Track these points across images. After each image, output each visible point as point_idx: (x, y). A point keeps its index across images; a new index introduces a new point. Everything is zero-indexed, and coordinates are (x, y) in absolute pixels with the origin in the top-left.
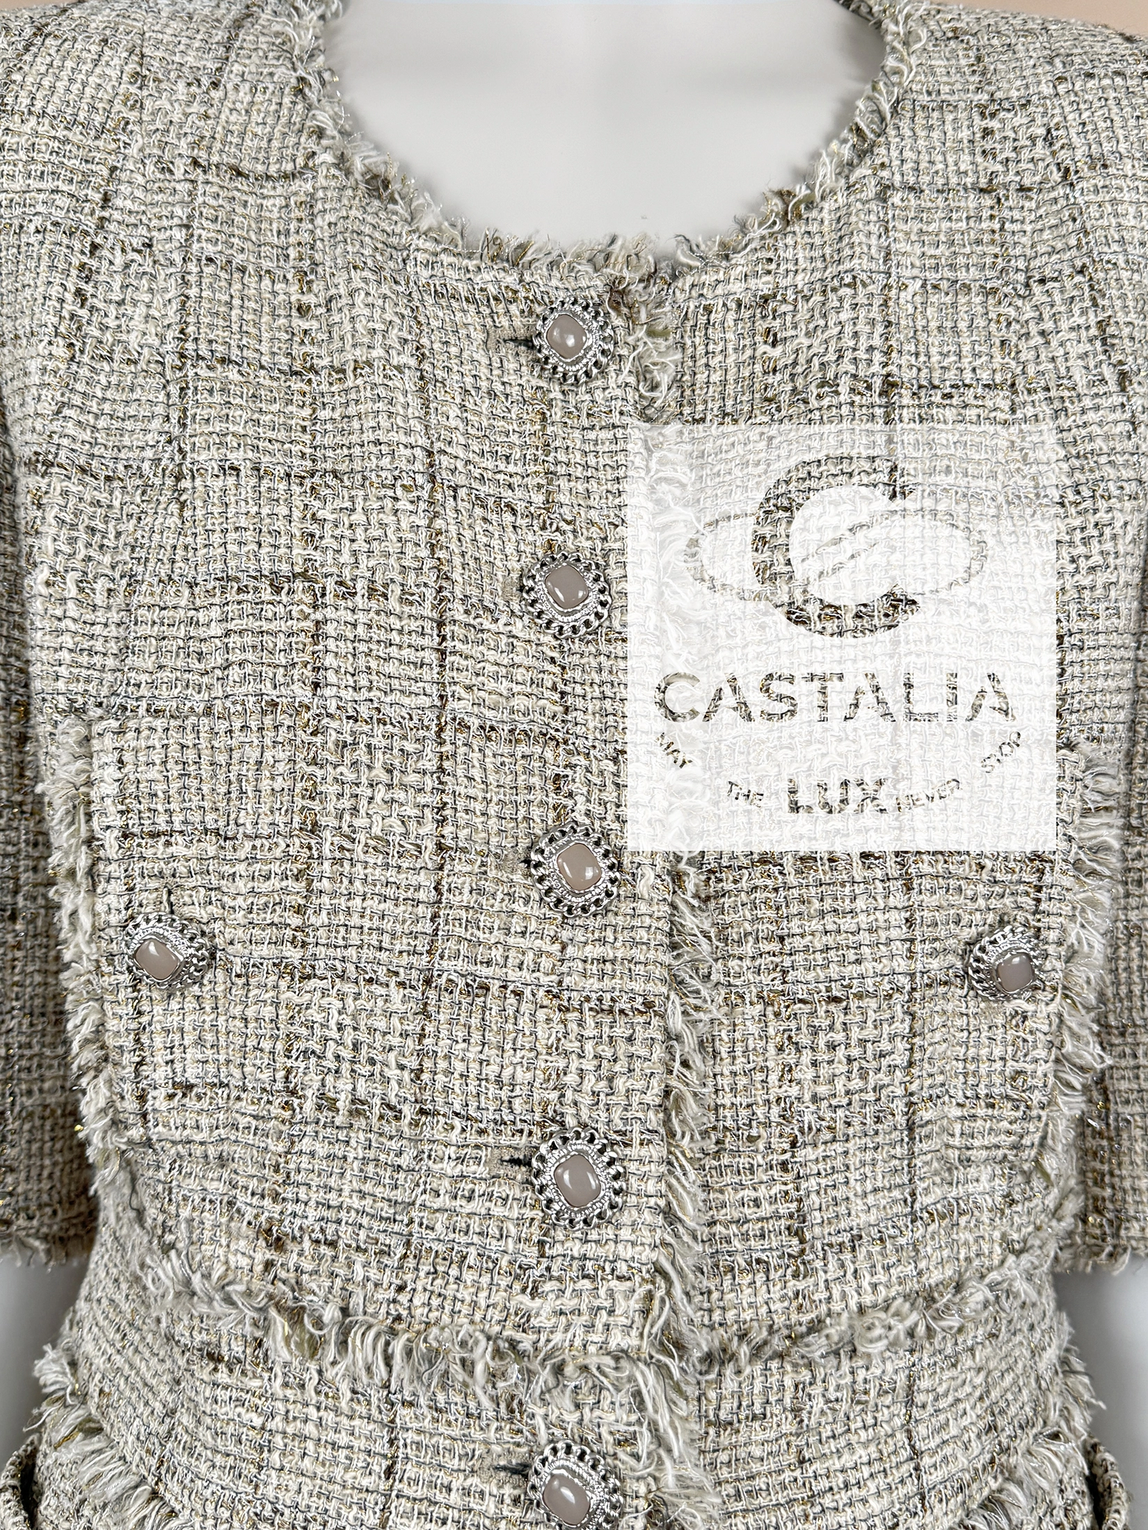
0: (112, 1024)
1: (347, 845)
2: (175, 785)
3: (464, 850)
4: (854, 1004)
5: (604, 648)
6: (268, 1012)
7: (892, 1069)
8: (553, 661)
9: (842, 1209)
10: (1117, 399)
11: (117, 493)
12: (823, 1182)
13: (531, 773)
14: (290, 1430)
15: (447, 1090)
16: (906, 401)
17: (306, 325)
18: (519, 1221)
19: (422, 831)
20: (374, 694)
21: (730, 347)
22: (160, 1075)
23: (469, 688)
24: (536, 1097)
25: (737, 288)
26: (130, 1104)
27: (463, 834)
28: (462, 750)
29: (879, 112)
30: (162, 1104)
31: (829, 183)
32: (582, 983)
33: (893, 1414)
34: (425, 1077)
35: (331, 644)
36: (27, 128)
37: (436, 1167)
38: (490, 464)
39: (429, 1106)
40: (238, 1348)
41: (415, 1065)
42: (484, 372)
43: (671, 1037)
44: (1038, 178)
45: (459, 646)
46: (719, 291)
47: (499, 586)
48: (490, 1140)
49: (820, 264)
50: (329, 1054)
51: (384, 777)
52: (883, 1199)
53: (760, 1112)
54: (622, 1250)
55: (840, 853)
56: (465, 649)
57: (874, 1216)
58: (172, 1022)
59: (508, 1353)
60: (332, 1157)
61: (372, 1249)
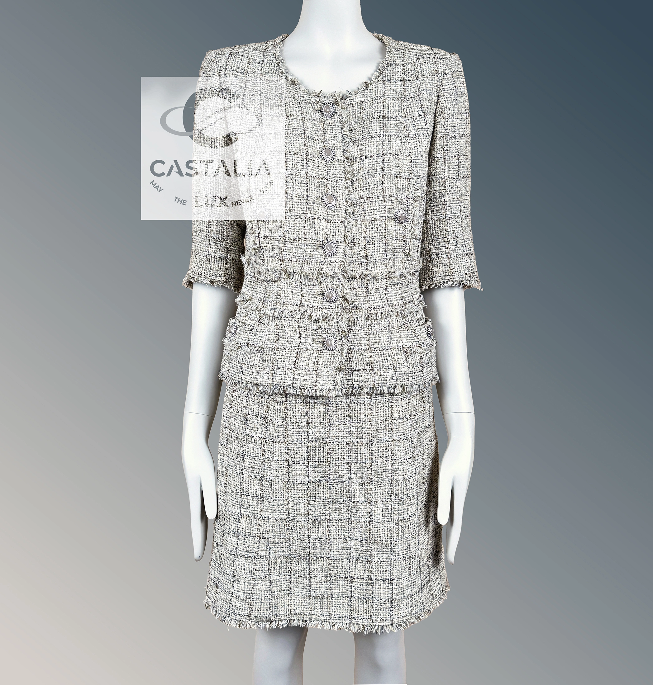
0: (254, 227)
1: (292, 196)
3: (311, 197)
4: (376, 221)
5: (334, 164)
6: (280, 223)
7: (382, 233)
8: (326, 166)
9: (374, 256)
10: (424, 119)
12: (371, 251)
13: (322, 184)
14: (286, 290)
15: (309, 235)
16: (387, 119)
18: (321, 255)
19: (304, 193)
20: (296, 171)
21: (356, 111)
22: (262, 235)
23: (311, 170)
24: (324, 236)
25: (357, 100)
26: (257, 241)
27: (311, 194)
28: (311, 180)
29: (384, 66)
30: (263, 240)
31: (374, 81)
32: (331, 218)
34: (306, 233)
35: (289, 162)
36: (231, 73)
37: (307, 247)
38: (314, 132)
39: (306, 238)
40: (276, 279)
41: (304, 231)
42: (313, 116)
43: (345, 227)
44: (412, 78)
46: (354, 100)
47: (316, 153)
48: (316, 242)
49: (372, 95)
51: (298, 185)
52: (381, 255)
53: (360, 239)
54: (337, 259)
55: (373, 196)
56: (311, 163)
57: (379, 258)
58: (264, 227)
59: (319, 274)
60: (291, 247)
61: (297, 261)
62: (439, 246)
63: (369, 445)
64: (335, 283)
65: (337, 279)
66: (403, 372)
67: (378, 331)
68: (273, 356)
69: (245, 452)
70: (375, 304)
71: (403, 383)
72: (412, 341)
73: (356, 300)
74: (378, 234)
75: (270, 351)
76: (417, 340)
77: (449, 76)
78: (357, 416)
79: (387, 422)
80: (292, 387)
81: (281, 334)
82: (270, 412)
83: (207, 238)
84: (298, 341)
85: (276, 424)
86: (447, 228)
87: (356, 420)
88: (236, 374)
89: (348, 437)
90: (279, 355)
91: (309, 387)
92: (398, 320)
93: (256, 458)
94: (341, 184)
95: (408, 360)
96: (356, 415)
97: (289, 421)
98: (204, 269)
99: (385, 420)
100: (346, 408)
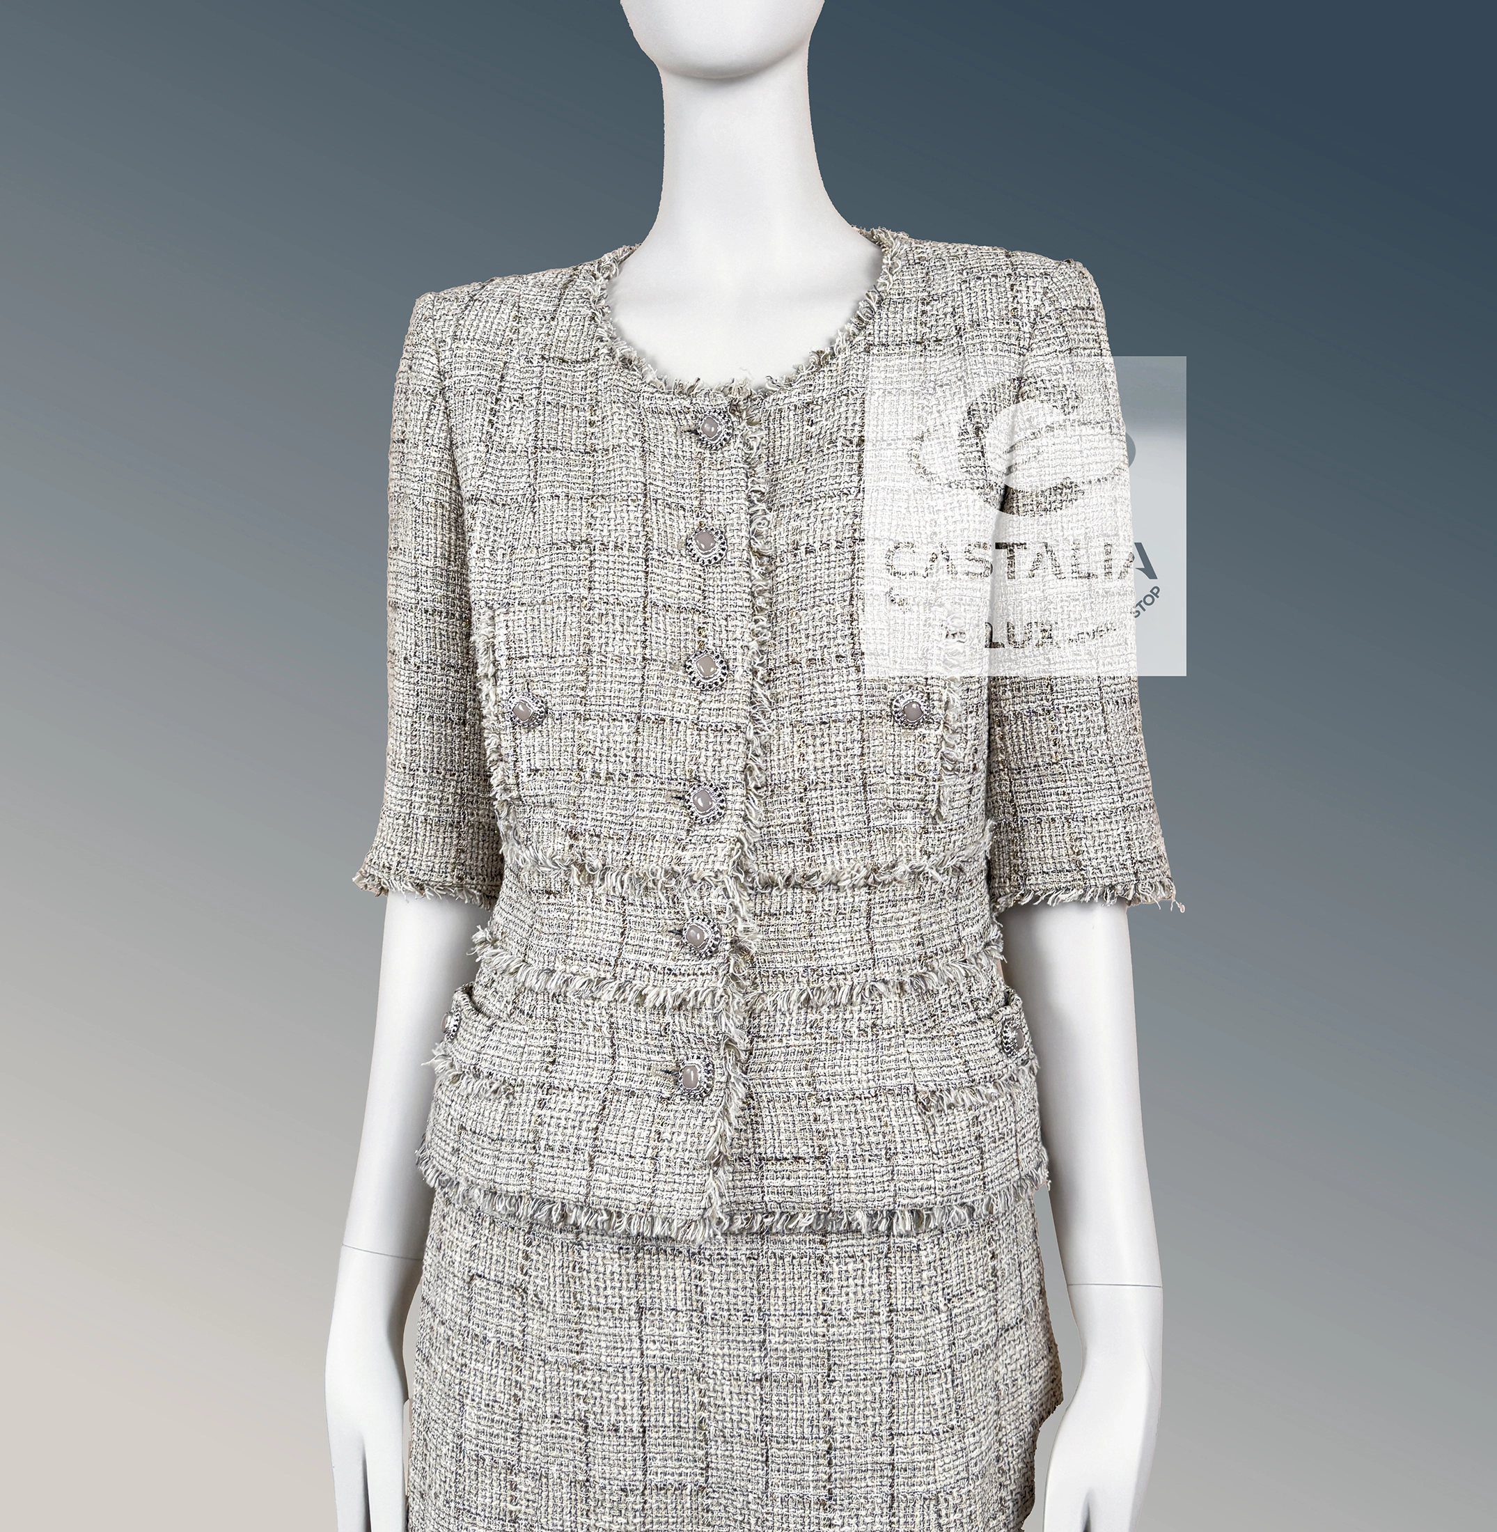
0: (504, 744)
1: (604, 659)
2: (530, 635)
3: (655, 660)
4: (832, 725)
5: (723, 570)
6: (570, 735)
7: (853, 756)
8: (700, 576)
9: (831, 822)
11: (507, 511)
12: (821, 808)
13: (687, 626)
14: (580, 919)
15: (647, 765)
17: (592, 430)
18: (679, 821)
19: (636, 652)
20: (616, 592)
21: (792, 428)
22: (525, 766)
23: (658, 588)
24: (687, 768)
25: (795, 399)
26: (512, 781)
27: (654, 653)
28: (655, 616)
29: (871, 308)
30: (525, 779)
31: (841, 346)
32: (708, 718)
33: (859, 922)
34: (638, 760)
35: (597, 571)
36: (466, 346)
37: (642, 799)
38: (674, 489)
39: (639, 773)
40: (558, 886)
41: (634, 755)
42: (674, 446)
43: (749, 742)
44: (946, 334)
45: (655, 570)
46: (786, 401)
47: (676, 543)
48: (666, 786)
49: (834, 386)
50: (597, 753)
51: (620, 629)
52: (853, 819)
53: (790, 776)
54: (723, 832)
55: (826, 656)
56: (658, 571)
57: (847, 828)
58: (530, 742)
59: (672, 874)
60: (598, 798)
61: (615, 837)
62: (1039, 787)
63: (821, 1385)
64: (714, 901)
65: (720, 891)
66: (916, 1169)
67: (840, 1040)
68: (537, 1111)
69: (466, 1385)
70: (832, 962)
71: (918, 1201)
72: (946, 1070)
73: (775, 950)
74: (839, 760)
75: (532, 1096)
76: (961, 1068)
77: (1051, 322)
78: (785, 1297)
79: (876, 1318)
80: (584, 1206)
81: (562, 1044)
82: (534, 1274)
83: (407, 770)
84: (608, 1066)
85: (550, 1309)
86: (1059, 736)
87: (782, 1309)
89: (757, 1360)
90: (553, 1107)
91: (632, 1207)
92: (905, 1006)
93: (496, 1405)
94: (740, 624)
95: (931, 1131)
96: (780, 1293)
97: (586, 1303)
98: (397, 852)
99: (868, 1311)
100: (749, 1269)
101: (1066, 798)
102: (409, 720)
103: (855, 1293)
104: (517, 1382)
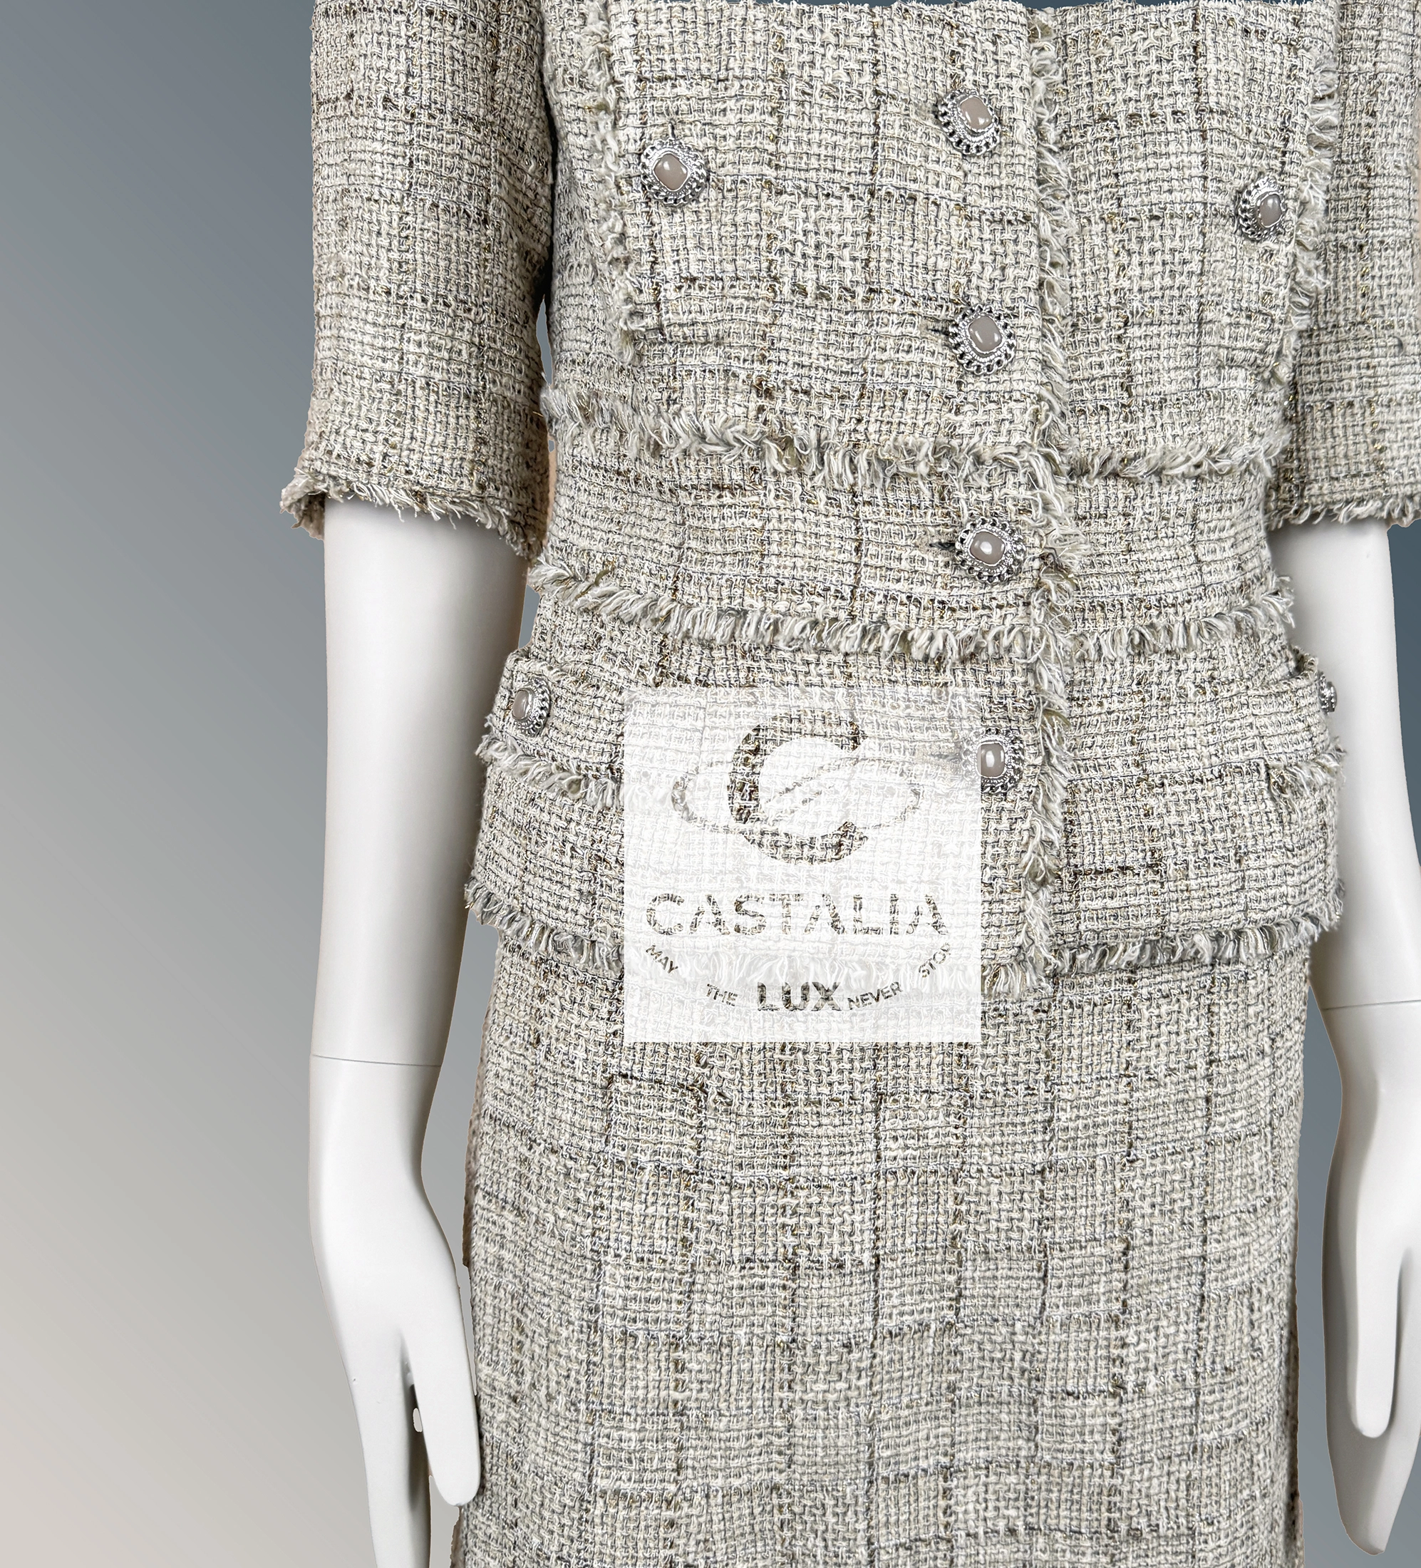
0: (632, 231)
1: (808, 90)
2: (678, 39)
3: (893, 97)
4: (1168, 221)
6: (753, 217)
7: (1191, 274)
9: (1155, 377)
12: (1144, 354)
13: (934, 48)
14: (783, 527)
15: (888, 274)
18: (943, 368)
19: (863, 81)
22: (670, 271)
24: (952, 281)
26: (647, 297)
27: (892, 84)
28: (888, 23)
30: (672, 295)
32: (979, 202)
33: (1183, 530)
34: (873, 264)
39: (876, 287)
40: (737, 476)
41: (865, 256)
43: (1042, 243)
48: (919, 310)
50: (798, 253)
51: (833, 40)
52: (1181, 375)
53: (1103, 300)
54: (1015, 385)
55: (1157, 110)
57: (1174, 388)
58: (678, 230)
59: (941, 452)
60: (803, 330)
61: (836, 395)
63: (1118, 1167)
64: (1012, 493)
65: (1019, 476)
66: (1269, 872)
67: (1172, 700)
69: (604, 1236)
70: (1160, 588)
71: (1270, 914)
74: (1173, 278)
76: (1306, 735)
78: (1081, 1057)
79: (1192, 1072)
82: (719, 1063)
83: (393, 298)
85: (744, 1110)
87: (1075, 1075)
88: (564, 903)
89: (1040, 1146)
93: (656, 1257)
94: (1016, 51)
95: (1286, 820)
96: (1075, 1053)
97: (802, 1096)
98: (381, 437)
99: (1182, 1065)
100: (1036, 1026)
101: (1371, 372)
102: (395, 209)
103: (1167, 1044)
104: (686, 1220)
